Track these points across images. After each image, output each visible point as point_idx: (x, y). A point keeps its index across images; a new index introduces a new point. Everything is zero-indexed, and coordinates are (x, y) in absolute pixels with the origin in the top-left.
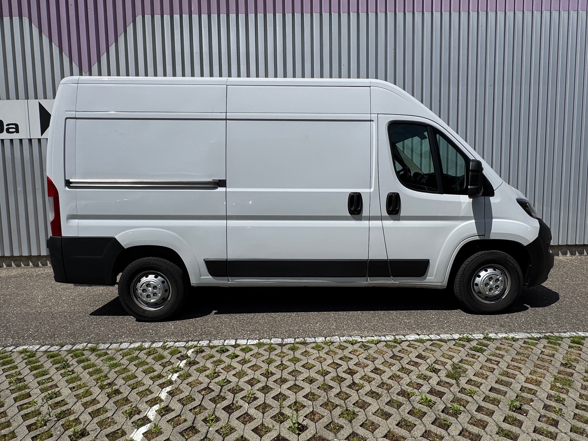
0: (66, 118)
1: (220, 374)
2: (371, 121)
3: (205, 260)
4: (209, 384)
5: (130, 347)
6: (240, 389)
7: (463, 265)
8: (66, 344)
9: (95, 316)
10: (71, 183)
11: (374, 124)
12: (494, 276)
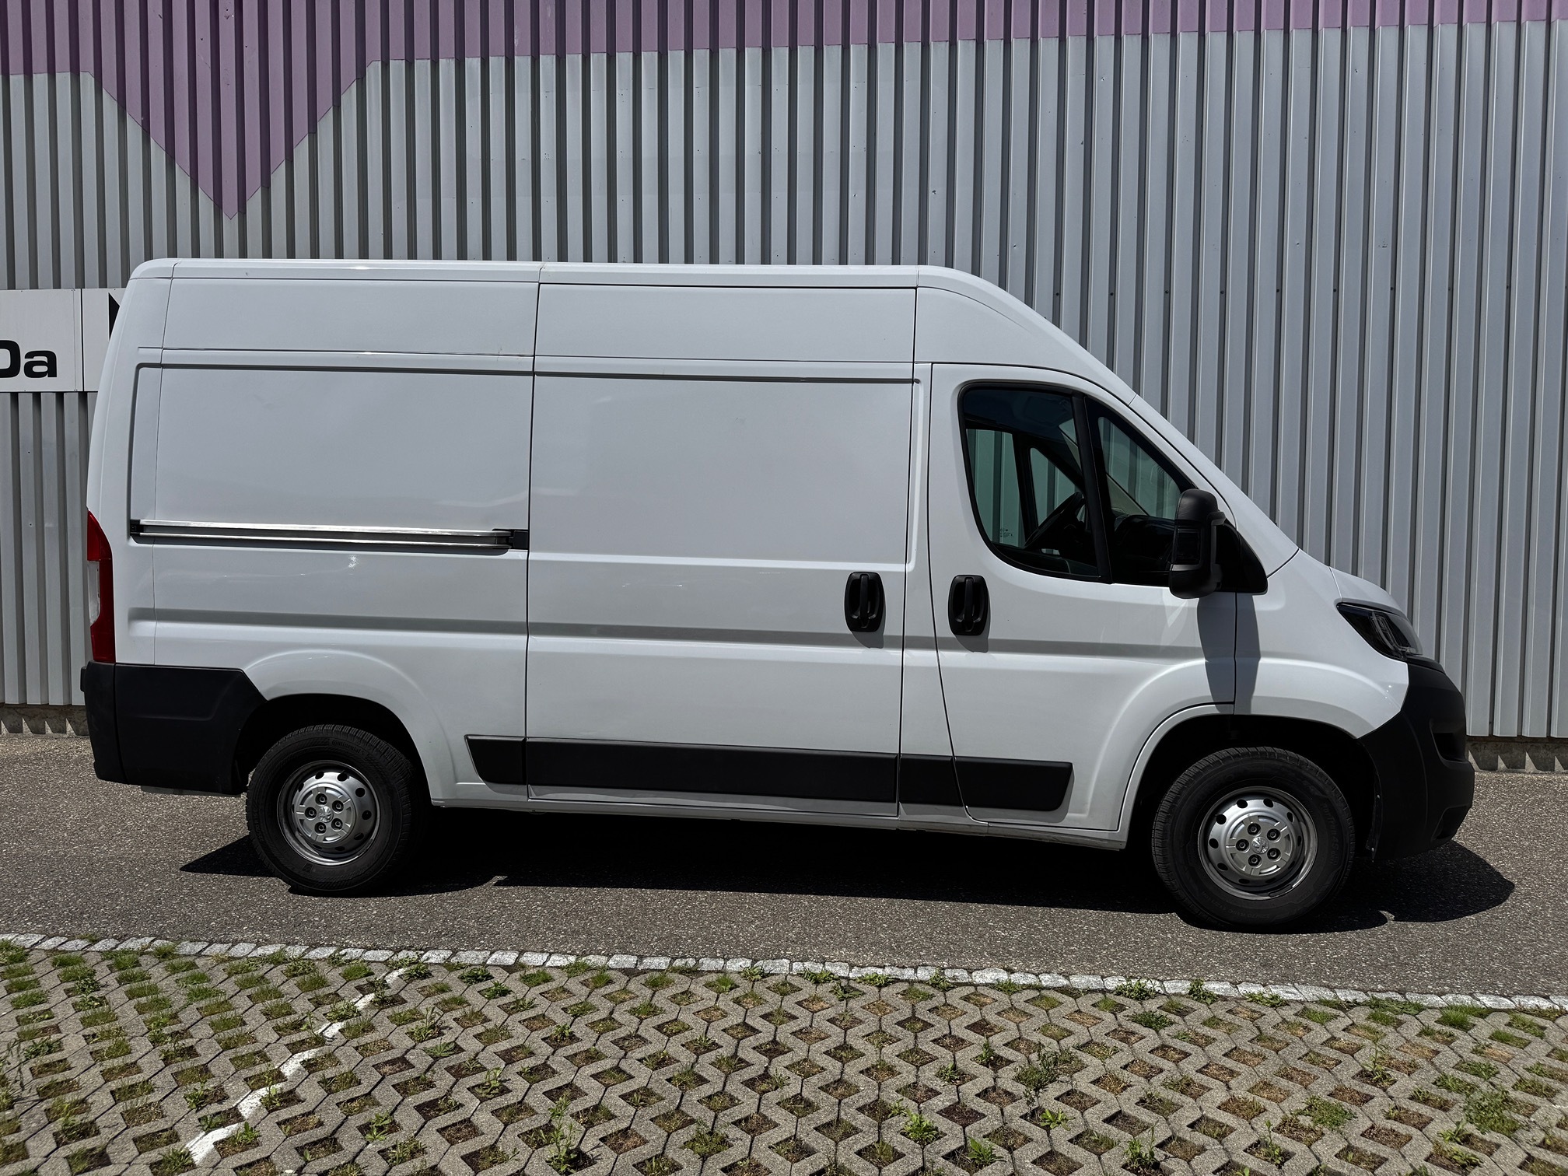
0: (140, 366)
1: (445, 1031)
2: (912, 381)
3: (470, 737)
4: (408, 1051)
5: (254, 954)
6: (476, 1068)
7: (1175, 784)
8: (105, 936)
9: (192, 874)
10: (143, 528)
11: (921, 390)
12: (1265, 820)
